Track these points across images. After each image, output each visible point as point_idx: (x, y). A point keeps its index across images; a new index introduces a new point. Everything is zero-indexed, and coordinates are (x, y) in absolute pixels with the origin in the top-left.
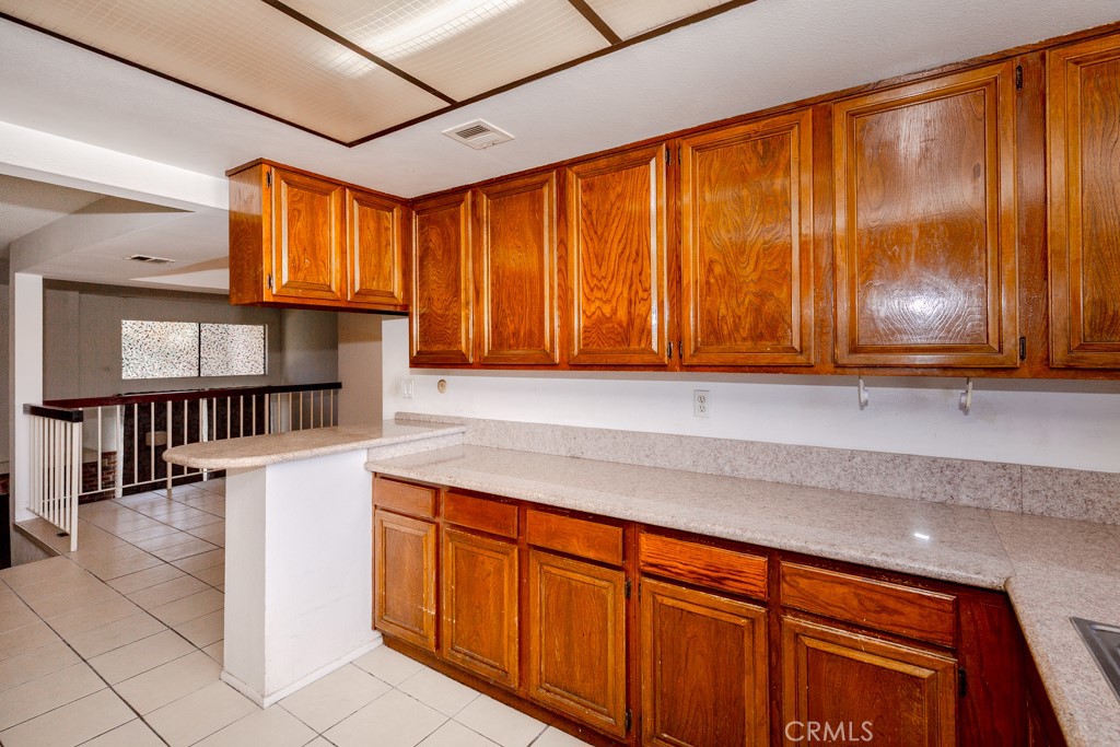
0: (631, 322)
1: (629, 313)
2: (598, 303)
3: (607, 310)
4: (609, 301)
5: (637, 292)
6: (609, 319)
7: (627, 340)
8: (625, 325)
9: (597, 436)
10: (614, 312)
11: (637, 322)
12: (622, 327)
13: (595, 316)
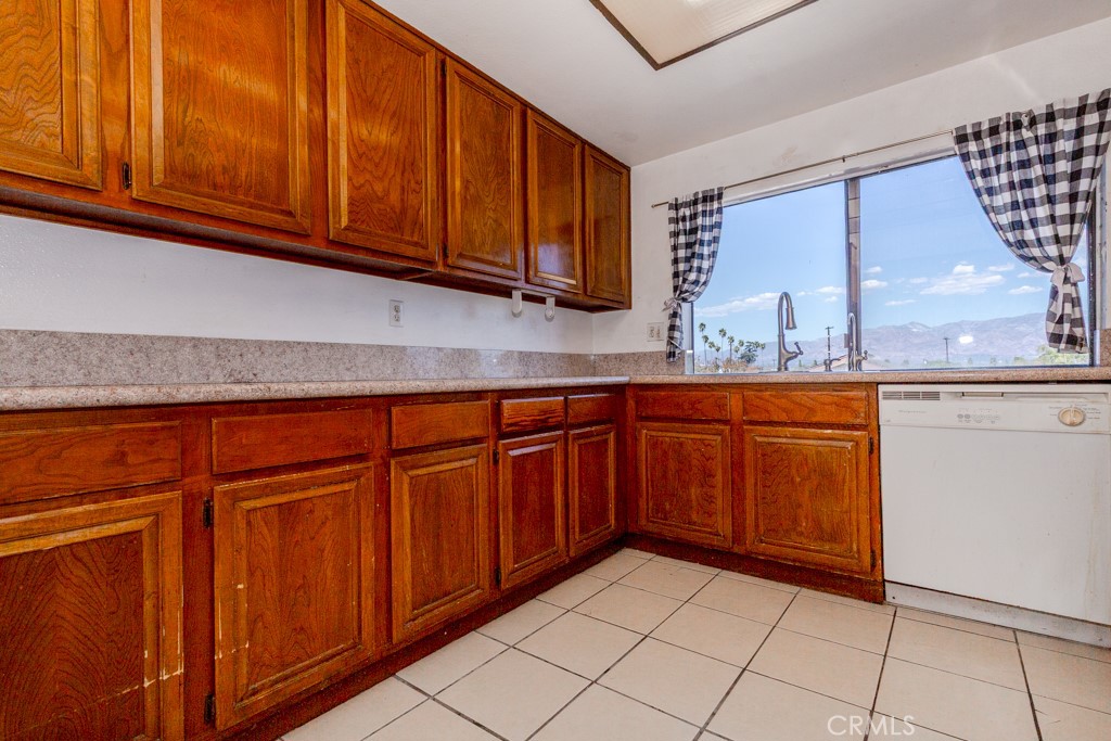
0: (404, 211)
1: (402, 200)
2: (368, 176)
3: (379, 188)
4: (381, 179)
5: (409, 182)
6: (380, 200)
7: (398, 228)
8: (398, 211)
9: (280, 350)
10: (387, 193)
11: (410, 212)
12: (395, 212)
13: (364, 190)
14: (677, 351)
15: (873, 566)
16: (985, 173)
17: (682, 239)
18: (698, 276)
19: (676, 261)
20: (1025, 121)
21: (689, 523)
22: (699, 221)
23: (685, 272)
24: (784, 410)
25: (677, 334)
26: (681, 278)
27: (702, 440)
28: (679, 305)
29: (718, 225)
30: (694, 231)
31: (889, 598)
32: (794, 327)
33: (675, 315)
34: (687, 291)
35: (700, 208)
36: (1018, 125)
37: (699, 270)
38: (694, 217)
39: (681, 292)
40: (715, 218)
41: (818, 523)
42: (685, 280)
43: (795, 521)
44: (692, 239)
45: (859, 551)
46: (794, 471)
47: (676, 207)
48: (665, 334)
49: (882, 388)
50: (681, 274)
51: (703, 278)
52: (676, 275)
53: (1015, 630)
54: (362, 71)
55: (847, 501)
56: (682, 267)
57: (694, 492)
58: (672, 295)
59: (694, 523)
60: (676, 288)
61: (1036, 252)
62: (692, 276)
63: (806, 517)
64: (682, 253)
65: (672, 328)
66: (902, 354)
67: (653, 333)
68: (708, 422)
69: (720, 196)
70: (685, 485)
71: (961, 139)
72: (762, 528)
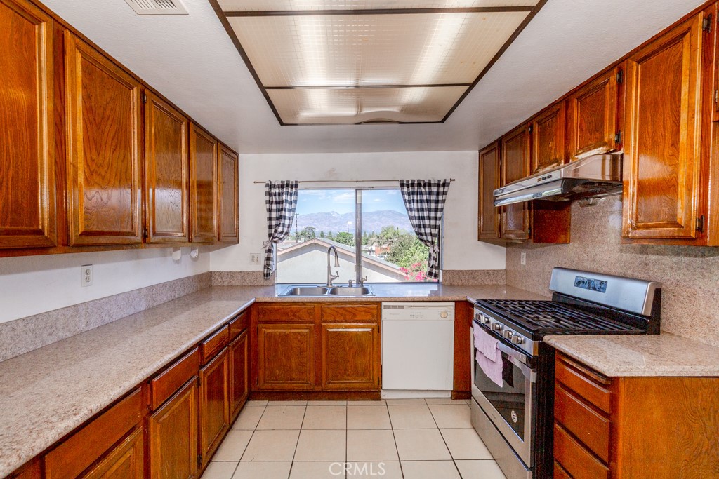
13: (95, 199)
14: (271, 272)
15: (379, 384)
16: (409, 202)
17: (274, 207)
18: (283, 229)
19: (270, 219)
20: (422, 184)
21: (291, 380)
22: (284, 197)
23: (276, 225)
24: (342, 315)
25: (271, 263)
26: (273, 230)
27: (299, 333)
28: (272, 245)
29: (295, 202)
30: (281, 202)
31: (382, 397)
32: (339, 266)
33: (269, 251)
34: (276, 237)
35: (285, 190)
36: (419, 185)
37: (284, 225)
38: (281, 194)
39: (274, 238)
40: (293, 198)
41: (356, 368)
42: (276, 231)
43: (346, 370)
44: (280, 207)
45: (373, 379)
46: (346, 345)
47: (270, 186)
48: (263, 262)
49: (383, 304)
50: (273, 227)
51: (286, 230)
52: (270, 227)
53: (424, 398)
54: (93, 104)
55: (369, 357)
56: (274, 223)
57: (294, 362)
58: (268, 239)
59: (294, 379)
60: (270, 235)
61: (425, 238)
62: (280, 229)
63: (351, 367)
64: (274, 215)
65: (268, 259)
66: (328, 228)
67: (254, 259)
68: (302, 322)
69: (296, 186)
70: (288, 359)
71: (402, 185)
72: (330, 376)
